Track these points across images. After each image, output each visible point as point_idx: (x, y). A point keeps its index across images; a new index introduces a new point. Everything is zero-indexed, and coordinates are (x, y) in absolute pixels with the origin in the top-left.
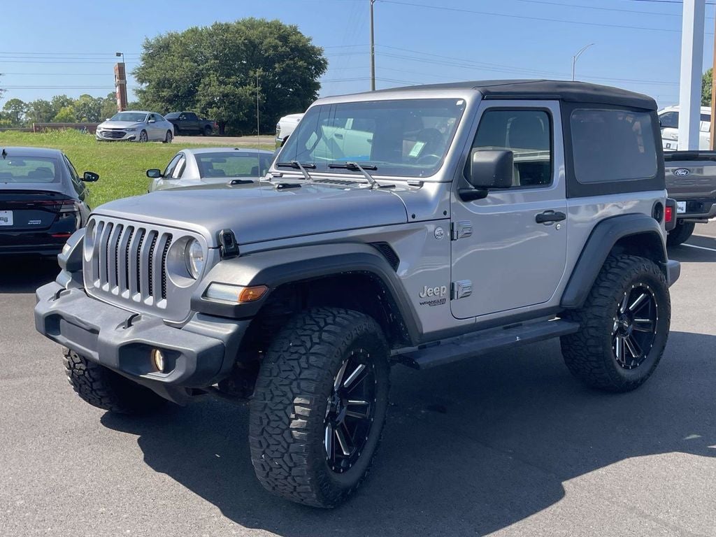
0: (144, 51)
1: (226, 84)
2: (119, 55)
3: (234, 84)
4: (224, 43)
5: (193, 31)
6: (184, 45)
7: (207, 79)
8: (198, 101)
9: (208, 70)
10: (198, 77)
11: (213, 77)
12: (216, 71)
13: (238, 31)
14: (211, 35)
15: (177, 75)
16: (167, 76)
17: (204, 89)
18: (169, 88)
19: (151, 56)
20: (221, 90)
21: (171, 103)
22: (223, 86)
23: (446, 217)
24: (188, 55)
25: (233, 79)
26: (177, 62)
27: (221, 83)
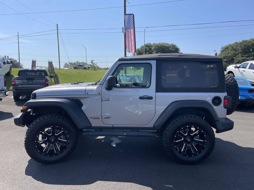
0: (221, 49)
1: (243, 57)
2: (215, 51)
3: (246, 57)
4: (245, 46)
5: (235, 43)
6: (233, 47)
7: (238, 55)
8: (235, 62)
9: (238, 53)
10: (235, 55)
11: (240, 55)
12: (241, 53)
13: (249, 42)
14: (241, 44)
15: (229, 55)
16: (226, 56)
17: (236, 58)
18: (227, 59)
19: (223, 51)
20: (242, 58)
21: (226, 63)
22: (242, 57)
23: (99, 94)
24: (233, 49)
25: (246, 55)
26: (230, 51)
27: (242, 56)
